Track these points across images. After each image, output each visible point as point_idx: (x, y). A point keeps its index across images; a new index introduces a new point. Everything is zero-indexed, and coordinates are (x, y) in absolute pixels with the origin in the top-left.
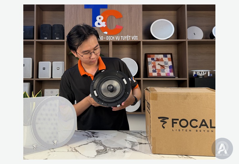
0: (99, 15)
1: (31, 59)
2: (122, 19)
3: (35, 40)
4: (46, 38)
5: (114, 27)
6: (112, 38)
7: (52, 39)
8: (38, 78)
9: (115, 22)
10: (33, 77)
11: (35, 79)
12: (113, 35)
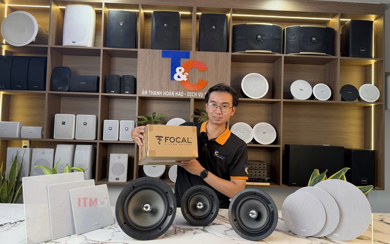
0: (180, 66)
1: (95, 116)
2: (206, 72)
3: (100, 94)
4: (113, 92)
5: (197, 81)
6: (193, 94)
7: (120, 93)
8: (102, 139)
9: (198, 76)
10: (96, 139)
11: (98, 141)
12: (195, 91)
